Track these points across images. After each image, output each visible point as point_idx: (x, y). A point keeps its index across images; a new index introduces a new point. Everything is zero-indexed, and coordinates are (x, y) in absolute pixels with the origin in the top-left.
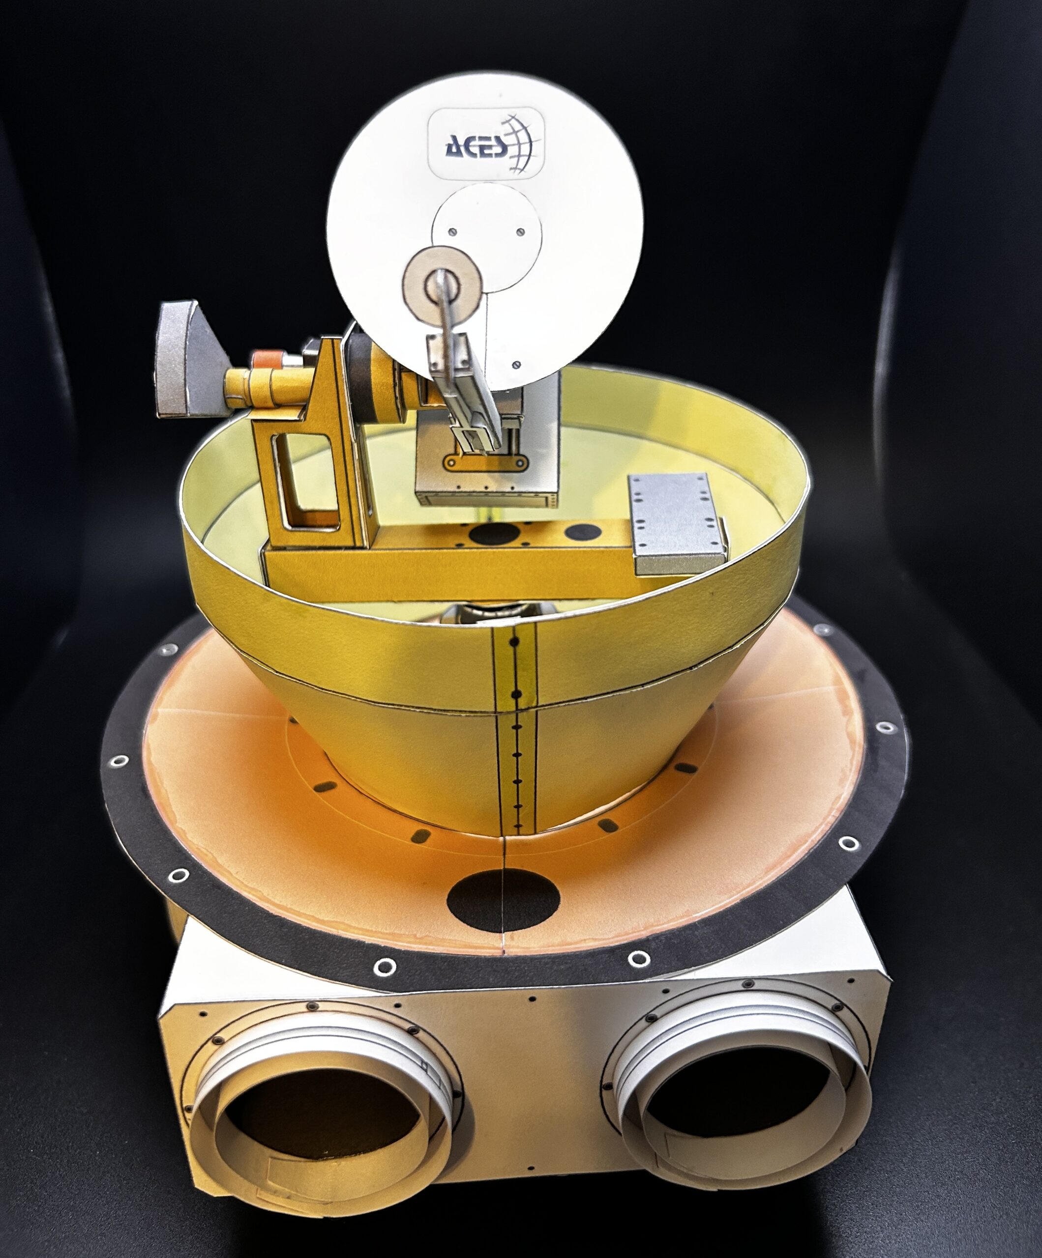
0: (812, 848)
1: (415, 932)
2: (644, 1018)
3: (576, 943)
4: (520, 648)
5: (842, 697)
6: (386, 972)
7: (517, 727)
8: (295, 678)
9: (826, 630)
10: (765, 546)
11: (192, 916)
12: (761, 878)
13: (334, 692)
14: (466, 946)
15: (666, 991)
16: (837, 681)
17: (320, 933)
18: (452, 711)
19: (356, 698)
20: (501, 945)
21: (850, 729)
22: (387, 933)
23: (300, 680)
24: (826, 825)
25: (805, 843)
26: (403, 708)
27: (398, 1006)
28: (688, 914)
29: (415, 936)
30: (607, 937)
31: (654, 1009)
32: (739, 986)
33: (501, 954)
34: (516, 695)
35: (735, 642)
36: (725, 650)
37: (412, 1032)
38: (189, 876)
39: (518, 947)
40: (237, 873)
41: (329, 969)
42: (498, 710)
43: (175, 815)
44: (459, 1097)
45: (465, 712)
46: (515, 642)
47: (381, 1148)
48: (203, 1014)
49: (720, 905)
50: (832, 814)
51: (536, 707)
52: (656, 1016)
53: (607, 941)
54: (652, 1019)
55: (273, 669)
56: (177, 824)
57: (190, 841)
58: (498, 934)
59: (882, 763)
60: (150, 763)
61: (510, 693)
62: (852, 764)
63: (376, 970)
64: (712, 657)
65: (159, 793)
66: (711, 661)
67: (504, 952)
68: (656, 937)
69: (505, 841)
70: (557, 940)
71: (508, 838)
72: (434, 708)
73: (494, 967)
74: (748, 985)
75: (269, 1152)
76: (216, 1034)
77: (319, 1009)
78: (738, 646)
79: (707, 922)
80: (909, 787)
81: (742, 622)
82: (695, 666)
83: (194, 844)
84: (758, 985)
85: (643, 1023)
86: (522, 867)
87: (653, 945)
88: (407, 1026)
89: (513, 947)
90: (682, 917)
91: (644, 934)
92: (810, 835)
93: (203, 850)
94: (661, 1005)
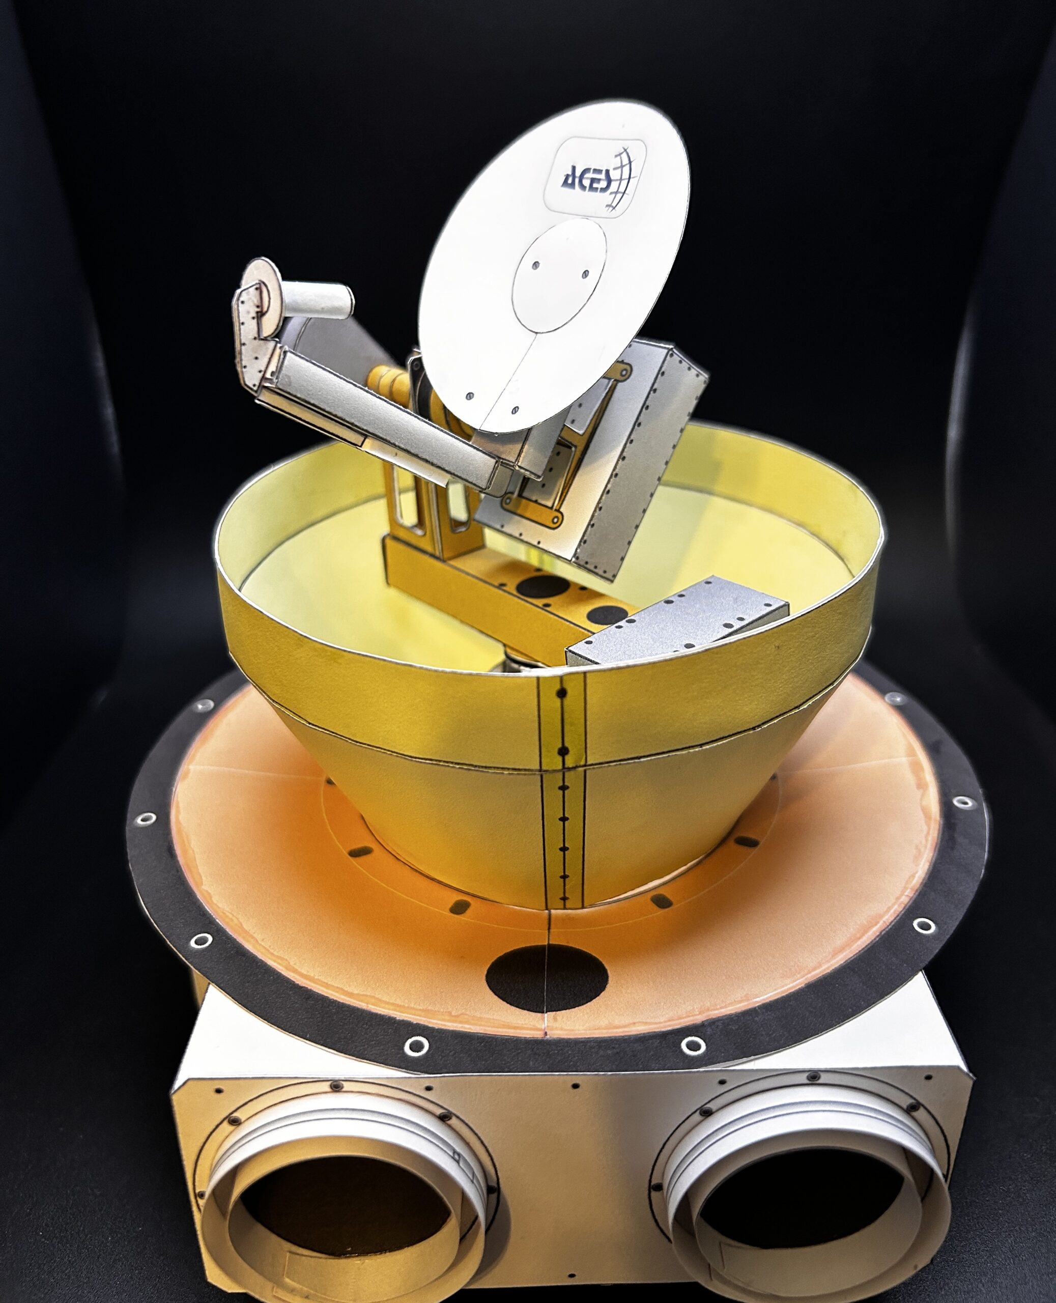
0: (884, 930)
1: (450, 1009)
2: (698, 1112)
3: (625, 1026)
4: (568, 701)
5: (916, 767)
6: (418, 1052)
7: (564, 788)
8: (328, 731)
9: (899, 699)
10: (836, 598)
11: (214, 984)
12: (828, 961)
13: (368, 745)
14: (504, 1026)
15: (722, 1082)
16: (911, 753)
17: (349, 1007)
18: (495, 768)
19: (392, 752)
20: (543, 1027)
21: (924, 803)
22: (420, 1010)
23: (333, 733)
24: (899, 906)
25: (876, 925)
26: (441, 763)
27: (429, 1089)
28: (747, 998)
29: (450, 1013)
30: (657, 1020)
31: (709, 1102)
32: (803, 1078)
33: (543, 1036)
34: (563, 751)
35: (802, 701)
36: (791, 710)
37: (444, 1118)
38: (212, 942)
39: (562, 1029)
40: (263, 940)
41: (356, 1047)
42: (544, 768)
43: (201, 877)
44: (494, 1193)
45: (508, 769)
46: (562, 693)
47: (408, 1246)
48: (219, 1091)
49: (783, 989)
50: (906, 894)
51: (585, 766)
52: (712, 1110)
53: (658, 1025)
54: (707, 1113)
55: (306, 720)
56: (203, 887)
57: (216, 905)
58: (539, 1015)
59: (960, 840)
60: (178, 822)
61: (556, 750)
62: (927, 840)
63: (407, 1049)
64: (777, 717)
65: (185, 852)
66: (775, 721)
67: (546, 1034)
68: (713, 1023)
69: (550, 915)
70: (604, 1022)
71: (553, 911)
72: (475, 764)
73: (535, 1049)
74: (813, 1078)
75: (287, 1246)
76: (232, 1113)
77: (344, 1090)
78: (805, 707)
79: (768, 1007)
80: (990, 866)
81: (810, 680)
82: (759, 726)
83: (219, 908)
84: (824, 1078)
85: (697, 1117)
86: (568, 942)
87: (709, 1031)
88: (439, 1111)
89: (556, 1028)
90: (740, 1002)
91: (699, 1019)
92: (881, 916)
93: (228, 914)
94: (716, 1097)
